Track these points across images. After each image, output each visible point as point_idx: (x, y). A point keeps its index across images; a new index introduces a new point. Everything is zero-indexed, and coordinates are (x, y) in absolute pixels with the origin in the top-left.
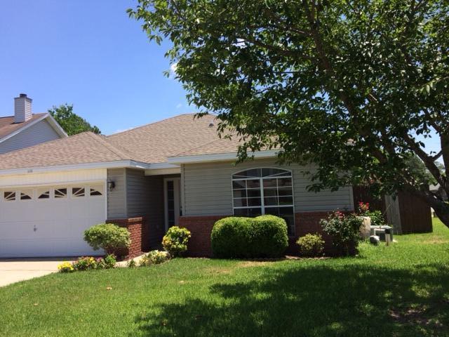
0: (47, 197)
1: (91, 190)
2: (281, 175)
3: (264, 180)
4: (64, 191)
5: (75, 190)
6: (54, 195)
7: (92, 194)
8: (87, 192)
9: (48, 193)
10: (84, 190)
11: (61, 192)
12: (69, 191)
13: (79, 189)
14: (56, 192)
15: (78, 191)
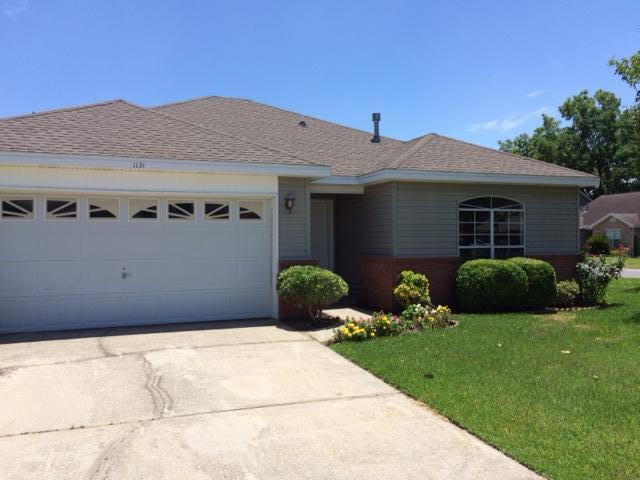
0: (153, 216)
1: (242, 209)
2: (513, 208)
3: (495, 212)
4: (189, 207)
5: (209, 208)
6: (167, 213)
7: (243, 216)
8: (234, 213)
9: (154, 208)
10: (227, 207)
11: (182, 209)
12: (199, 209)
13: (218, 206)
14: (171, 209)
15: (216, 210)
